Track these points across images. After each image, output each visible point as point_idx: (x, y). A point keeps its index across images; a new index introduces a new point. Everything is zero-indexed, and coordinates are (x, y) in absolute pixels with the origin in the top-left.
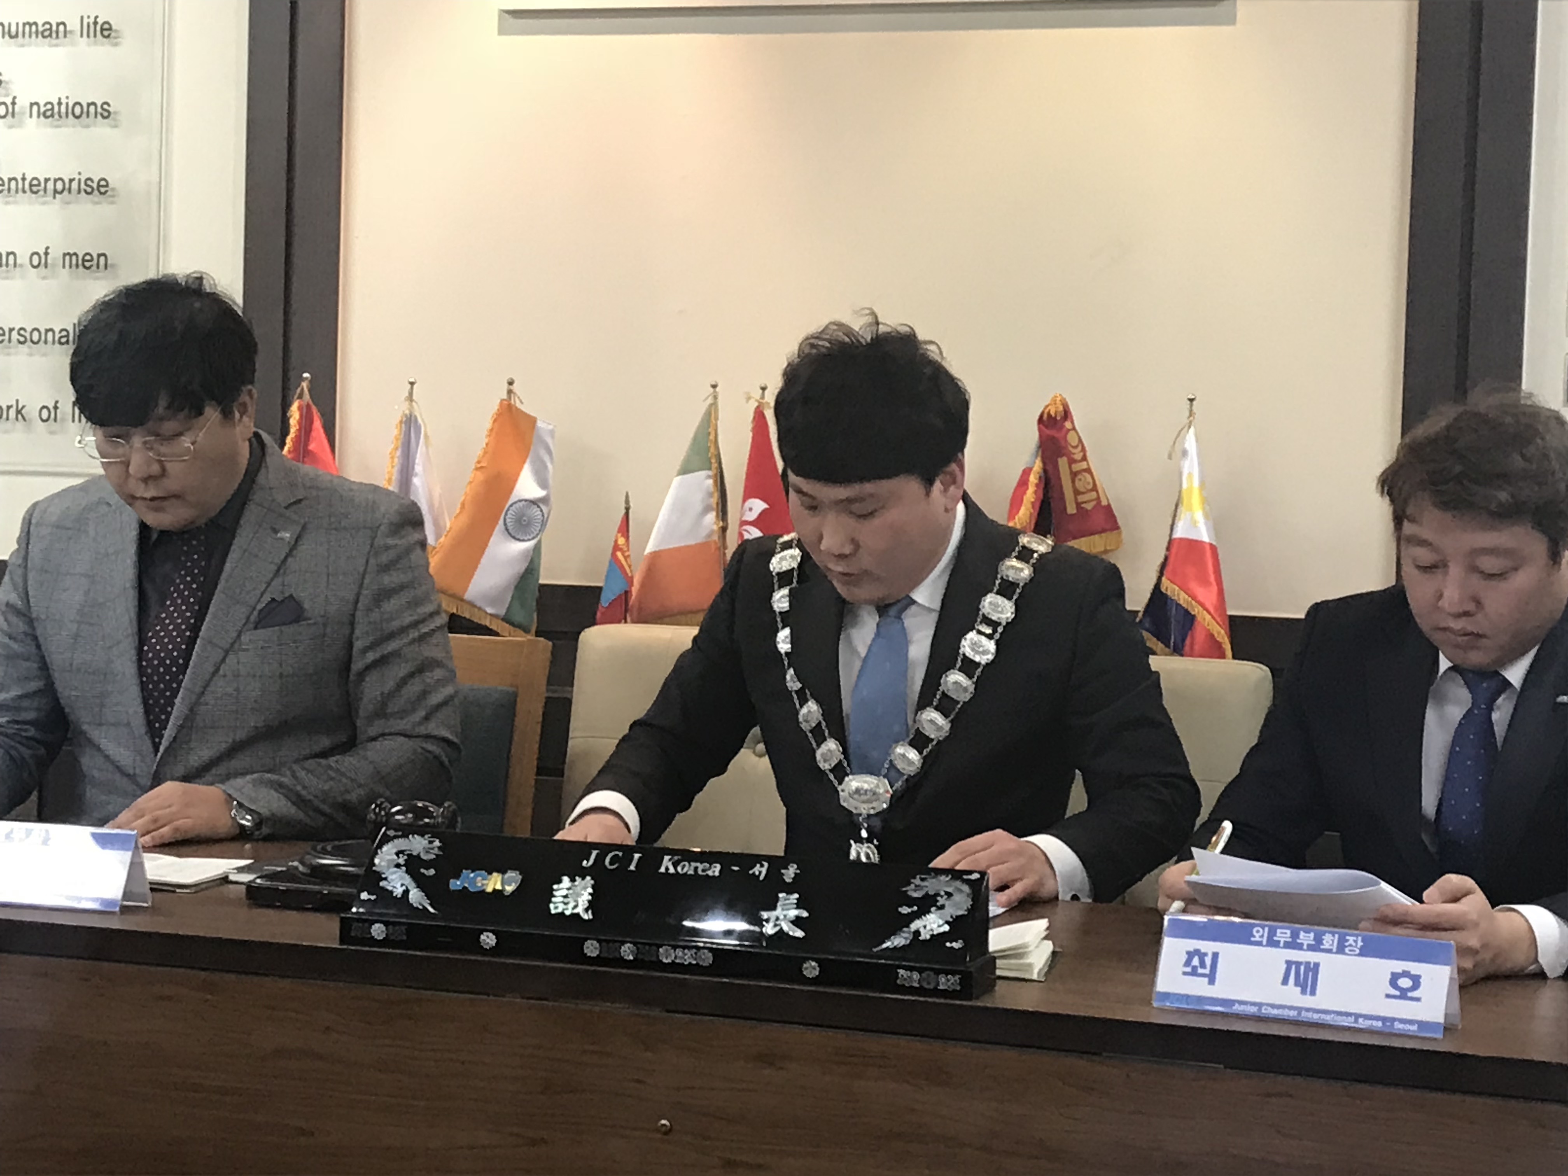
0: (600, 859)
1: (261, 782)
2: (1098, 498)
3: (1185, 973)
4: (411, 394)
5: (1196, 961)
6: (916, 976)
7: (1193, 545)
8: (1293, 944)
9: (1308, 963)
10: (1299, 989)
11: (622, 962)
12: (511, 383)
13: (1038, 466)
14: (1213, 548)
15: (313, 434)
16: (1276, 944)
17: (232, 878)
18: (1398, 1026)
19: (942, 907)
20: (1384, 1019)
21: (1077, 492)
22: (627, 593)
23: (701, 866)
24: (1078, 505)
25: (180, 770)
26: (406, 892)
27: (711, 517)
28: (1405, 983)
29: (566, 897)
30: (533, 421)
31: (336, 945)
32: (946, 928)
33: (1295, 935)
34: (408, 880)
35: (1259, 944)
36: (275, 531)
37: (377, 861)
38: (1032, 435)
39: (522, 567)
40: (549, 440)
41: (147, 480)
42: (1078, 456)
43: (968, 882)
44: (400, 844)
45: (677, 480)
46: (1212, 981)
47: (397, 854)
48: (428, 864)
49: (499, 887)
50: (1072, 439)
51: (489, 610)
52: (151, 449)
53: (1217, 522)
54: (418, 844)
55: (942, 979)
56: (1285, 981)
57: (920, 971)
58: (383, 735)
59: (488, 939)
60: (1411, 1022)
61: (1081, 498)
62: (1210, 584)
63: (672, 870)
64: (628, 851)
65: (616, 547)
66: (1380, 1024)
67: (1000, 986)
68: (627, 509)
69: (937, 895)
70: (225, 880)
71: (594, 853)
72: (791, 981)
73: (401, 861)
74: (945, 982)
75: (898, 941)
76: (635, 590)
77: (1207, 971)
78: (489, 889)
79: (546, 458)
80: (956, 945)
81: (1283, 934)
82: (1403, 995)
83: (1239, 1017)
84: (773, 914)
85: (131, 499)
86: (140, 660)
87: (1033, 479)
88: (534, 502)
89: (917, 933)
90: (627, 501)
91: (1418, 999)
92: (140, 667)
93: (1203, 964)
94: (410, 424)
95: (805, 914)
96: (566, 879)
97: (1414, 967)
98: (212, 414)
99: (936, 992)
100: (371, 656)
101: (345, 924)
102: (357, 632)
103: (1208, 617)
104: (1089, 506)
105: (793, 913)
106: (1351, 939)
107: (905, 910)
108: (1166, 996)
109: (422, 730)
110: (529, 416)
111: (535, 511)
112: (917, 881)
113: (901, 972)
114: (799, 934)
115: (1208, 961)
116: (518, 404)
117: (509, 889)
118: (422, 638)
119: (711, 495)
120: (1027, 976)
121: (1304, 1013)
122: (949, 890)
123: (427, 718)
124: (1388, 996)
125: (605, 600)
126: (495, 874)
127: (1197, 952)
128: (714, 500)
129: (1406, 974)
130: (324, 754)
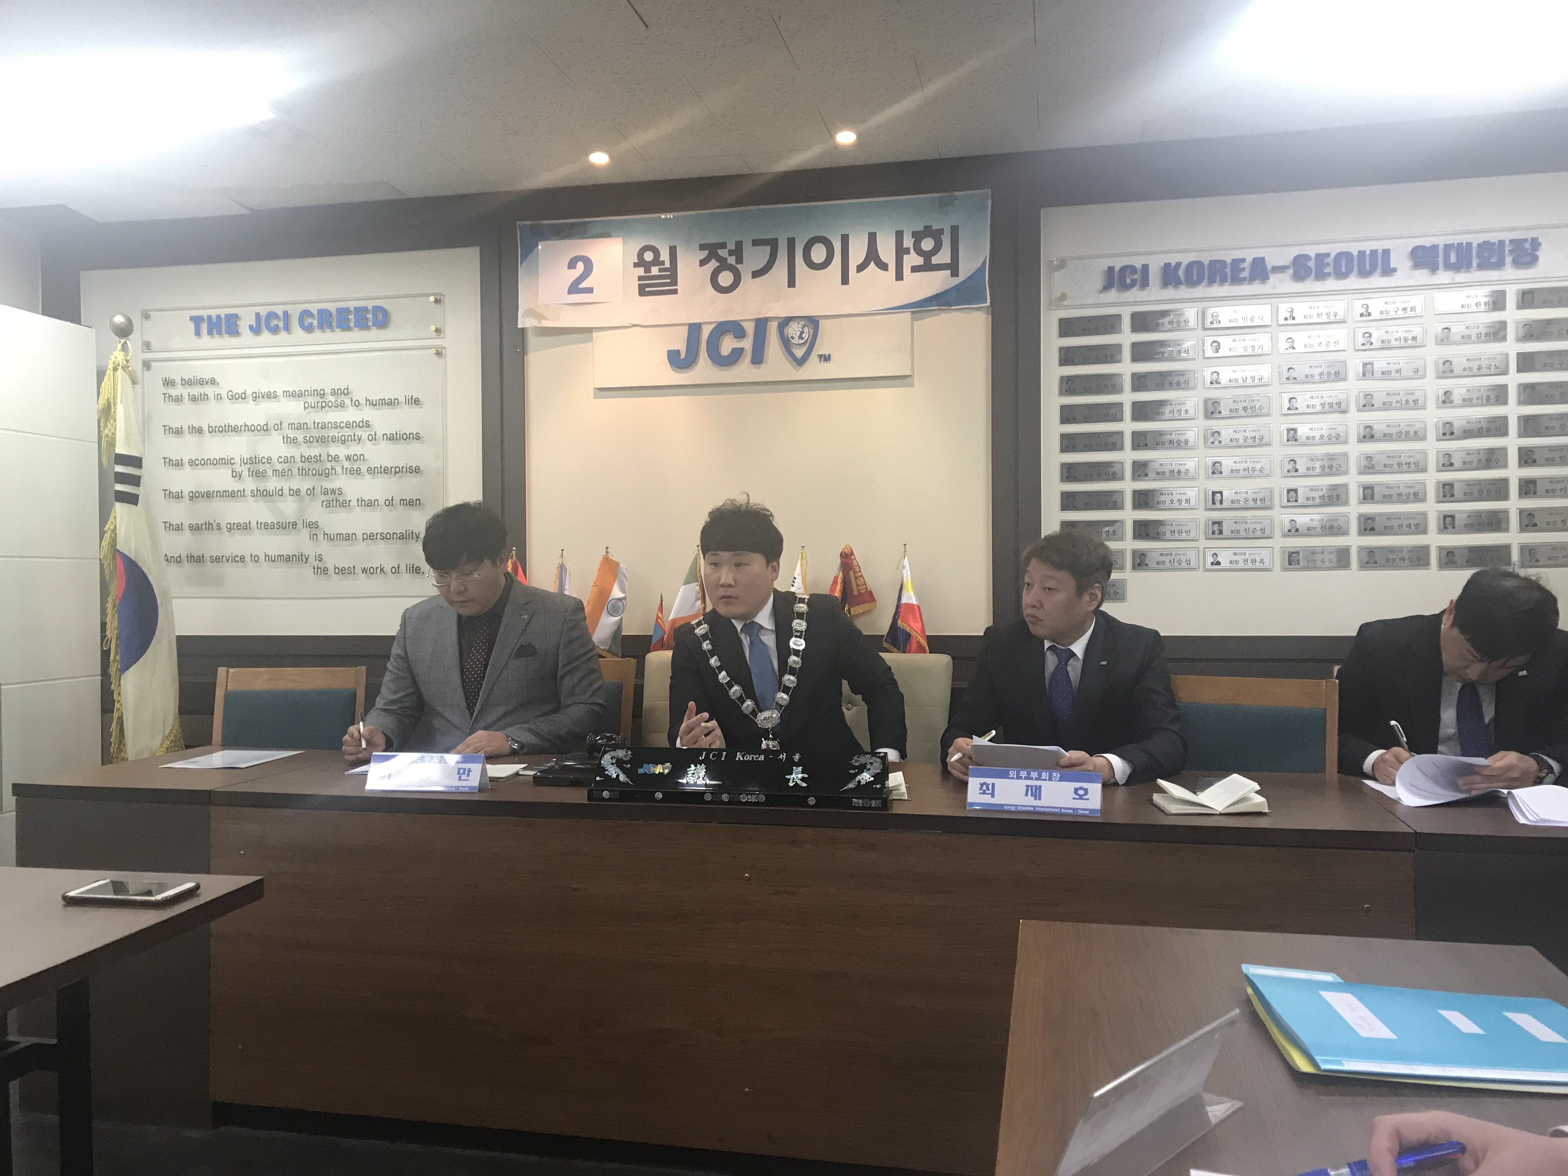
0: (707, 756)
1: (521, 728)
2: (867, 588)
3: (980, 793)
4: (562, 554)
5: (984, 788)
6: (860, 801)
7: (910, 606)
8: (1028, 778)
9: (1036, 786)
10: (1033, 798)
11: (722, 802)
12: (607, 548)
13: (841, 575)
14: (918, 606)
15: (519, 574)
16: (1020, 778)
17: (520, 773)
18: (1080, 812)
19: (869, 769)
20: (1073, 809)
21: (858, 585)
22: (663, 638)
23: (755, 757)
24: (858, 591)
25: (483, 724)
26: (618, 776)
27: (699, 602)
28: (1081, 792)
29: (693, 774)
30: (618, 564)
31: (586, 802)
32: (872, 779)
33: (1029, 774)
34: (618, 770)
35: (1013, 778)
36: (521, 616)
37: (602, 762)
38: (838, 561)
39: (615, 628)
40: (625, 572)
41: (459, 593)
42: (858, 570)
43: (879, 757)
44: (613, 753)
45: (682, 588)
46: (993, 796)
47: (612, 758)
48: (627, 762)
49: (661, 771)
50: (855, 563)
51: (602, 648)
52: (460, 579)
53: (918, 595)
54: (621, 753)
55: (873, 802)
56: (1026, 795)
57: (863, 799)
58: (573, 704)
59: (659, 795)
60: (1086, 810)
61: (859, 588)
62: (918, 622)
63: (742, 759)
64: (720, 751)
65: (658, 618)
66: (1071, 811)
67: (895, 803)
68: (662, 601)
69: (866, 764)
70: (517, 774)
71: (704, 753)
72: (804, 807)
73: (614, 761)
74: (874, 803)
75: (851, 785)
76: (665, 637)
77: (990, 792)
78: (657, 772)
79: (625, 581)
80: (878, 786)
81: (1023, 774)
82: (1081, 797)
83: (1004, 811)
84: (792, 777)
85: (451, 603)
86: (462, 676)
87: (839, 581)
88: (620, 600)
89: (859, 782)
90: (661, 597)
91: (1088, 799)
92: (462, 679)
93: (988, 789)
94: (562, 568)
95: (806, 776)
96: (692, 766)
97: (1085, 785)
98: (487, 563)
99: (870, 808)
100: (567, 669)
101: (590, 793)
102: (560, 658)
103: (919, 637)
104: (863, 591)
105: (800, 776)
106: (1055, 774)
107: (852, 771)
108: (973, 804)
109: (591, 701)
110: (617, 562)
111: (620, 603)
112: (856, 758)
113: (854, 800)
114: (804, 785)
115: (990, 787)
116: (611, 557)
117: (666, 771)
118: (588, 660)
119: (698, 593)
120: (903, 798)
121: (1037, 809)
122: (871, 761)
123: (592, 695)
124: (1074, 799)
125: (654, 641)
126: (659, 765)
127: (985, 783)
128: (700, 595)
129: (1081, 788)
130: (545, 714)
